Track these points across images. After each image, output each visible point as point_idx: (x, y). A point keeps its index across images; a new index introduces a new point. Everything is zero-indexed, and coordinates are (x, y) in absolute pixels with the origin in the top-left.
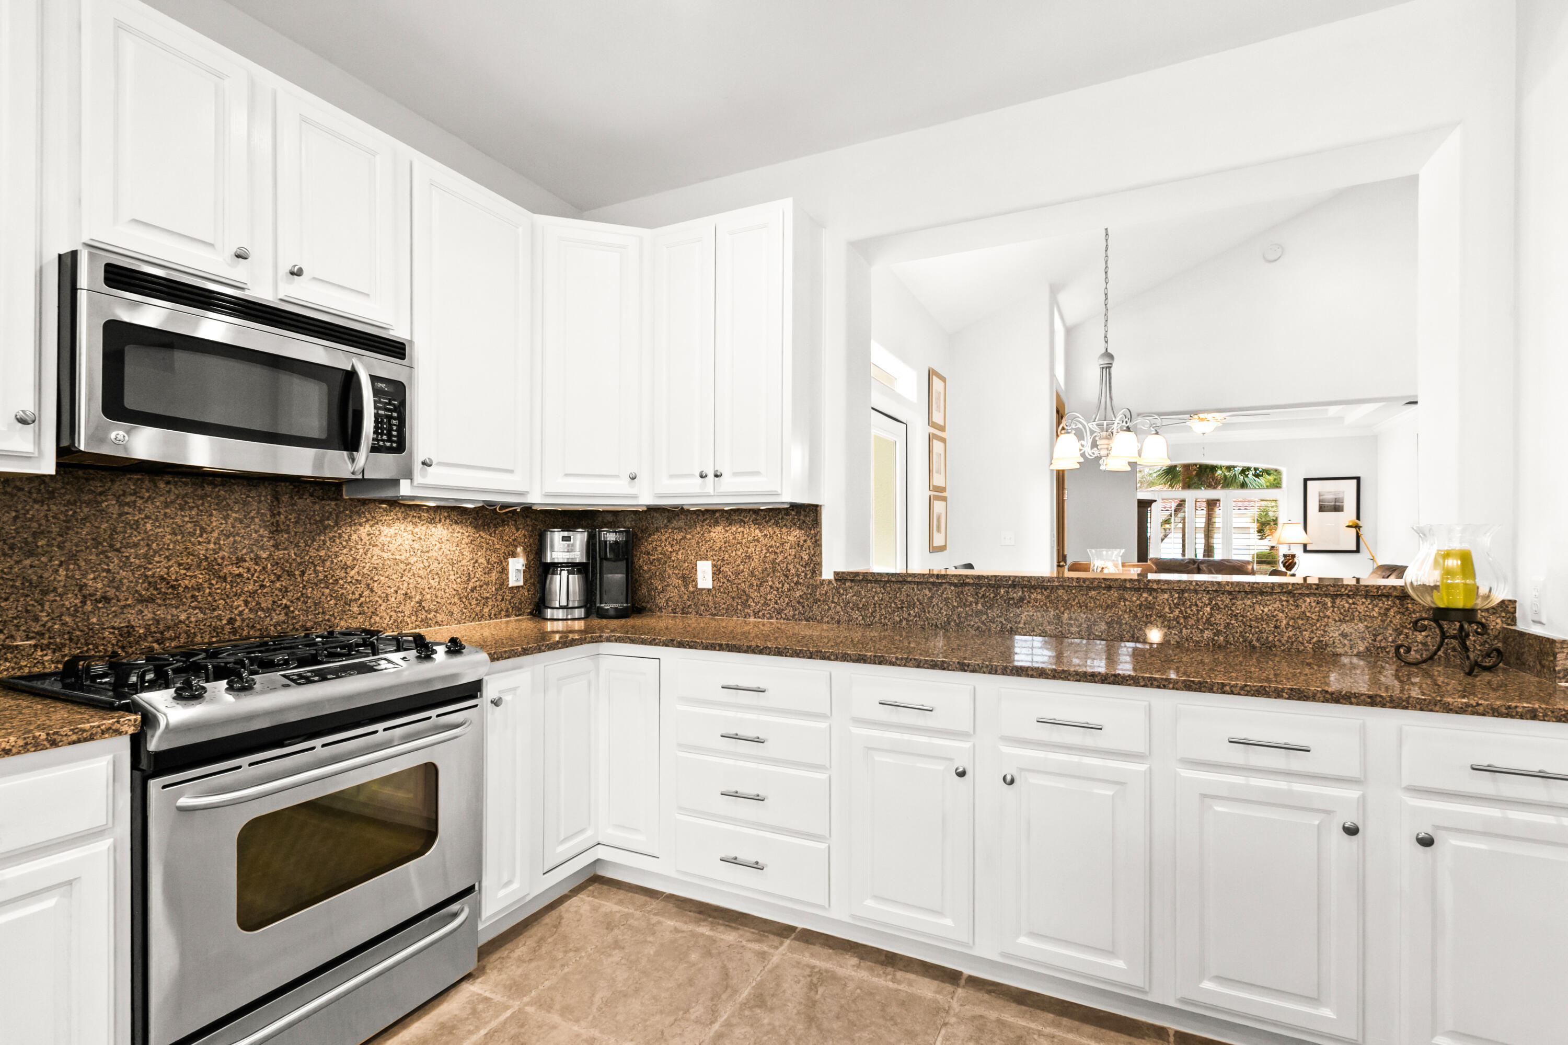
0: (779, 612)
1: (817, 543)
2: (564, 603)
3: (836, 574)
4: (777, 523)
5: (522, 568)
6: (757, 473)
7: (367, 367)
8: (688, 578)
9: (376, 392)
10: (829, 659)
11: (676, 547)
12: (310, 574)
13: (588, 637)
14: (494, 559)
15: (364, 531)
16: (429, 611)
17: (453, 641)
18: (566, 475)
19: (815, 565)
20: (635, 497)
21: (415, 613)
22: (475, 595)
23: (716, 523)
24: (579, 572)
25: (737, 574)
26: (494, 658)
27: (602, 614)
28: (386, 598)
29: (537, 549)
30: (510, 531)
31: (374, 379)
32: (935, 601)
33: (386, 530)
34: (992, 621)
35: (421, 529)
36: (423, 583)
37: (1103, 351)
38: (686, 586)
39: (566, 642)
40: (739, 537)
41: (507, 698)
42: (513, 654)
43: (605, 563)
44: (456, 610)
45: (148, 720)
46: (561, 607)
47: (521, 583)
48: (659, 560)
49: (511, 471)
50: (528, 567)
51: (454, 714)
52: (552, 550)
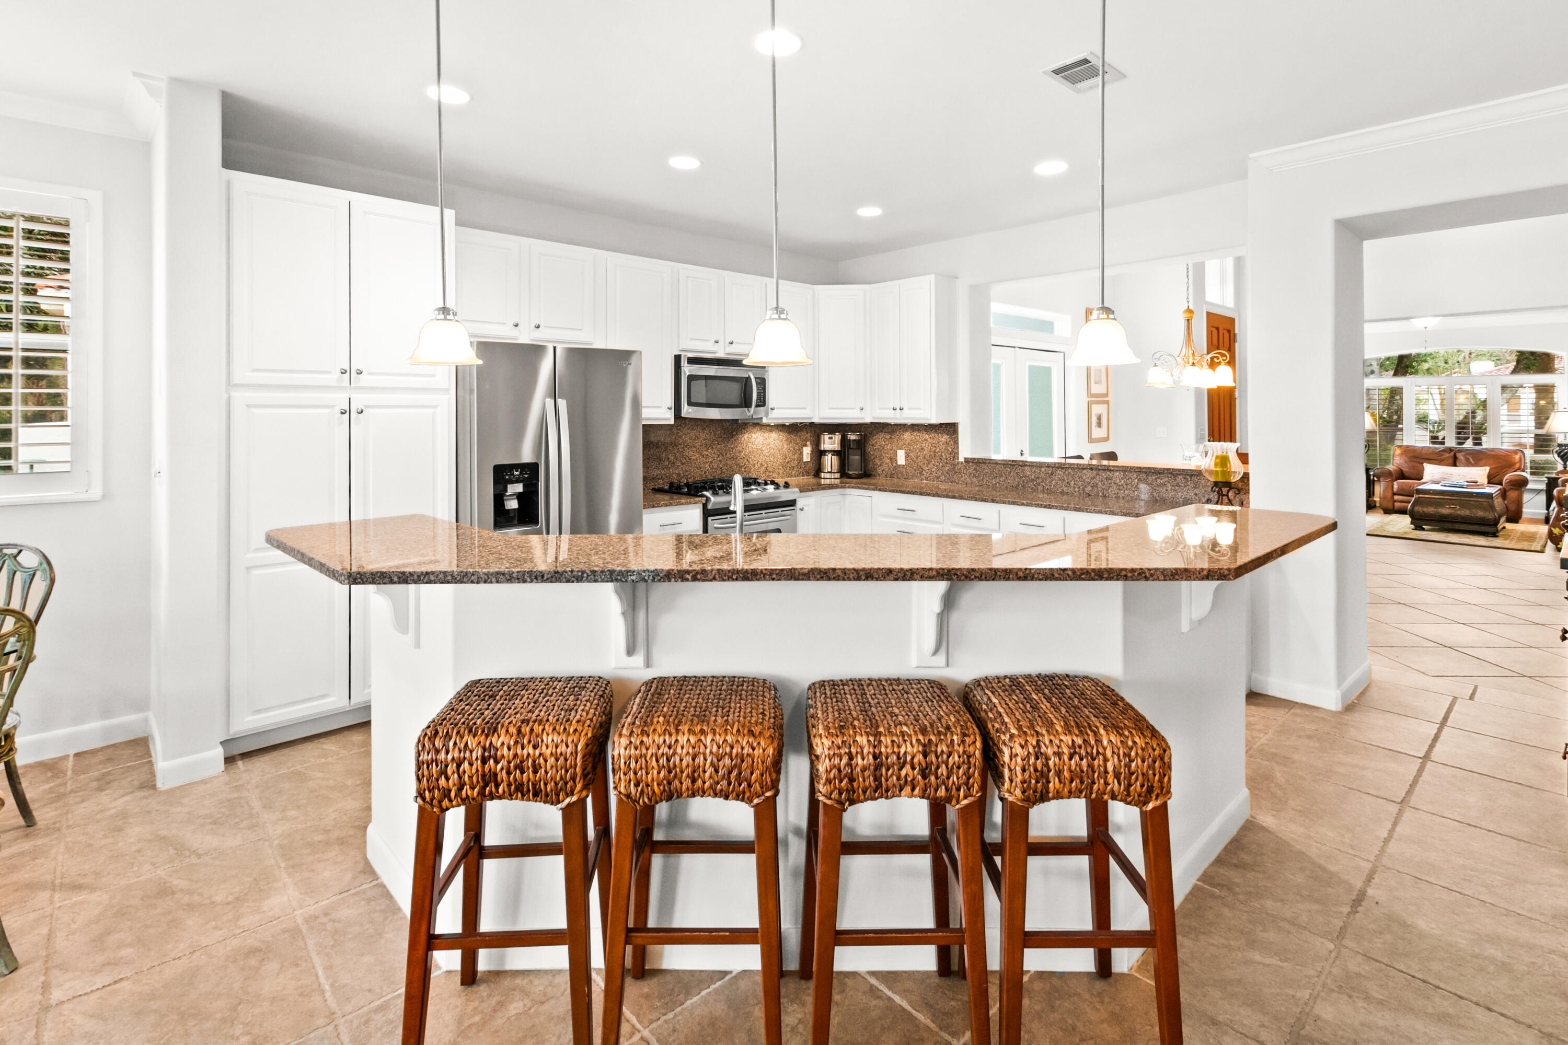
0: (938, 478)
1: (956, 442)
2: (830, 470)
3: (965, 458)
4: (936, 431)
5: (809, 452)
6: (919, 409)
7: (754, 374)
8: (893, 459)
9: (757, 383)
10: (941, 497)
11: (887, 443)
12: (728, 455)
13: (842, 486)
14: (797, 448)
15: (746, 436)
16: (770, 472)
17: (786, 483)
18: (830, 408)
19: (955, 454)
20: (863, 418)
21: (765, 472)
22: (789, 465)
23: (907, 430)
24: (837, 455)
25: (917, 457)
26: (801, 491)
27: (849, 477)
28: (754, 466)
29: (817, 443)
30: (804, 434)
31: (756, 378)
32: (1012, 474)
33: (754, 436)
34: (1039, 485)
35: (766, 435)
36: (767, 459)
37: (1186, 308)
38: (892, 463)
39: (831, 487)
40: (918, 438)
41: (805, 508)
42: (808, 490)
43: (850, 450)
44: (781, 472)
45: (708, 499)
46: (828, 472)
47: (809, 460)
48: (878, 449)
49: (805, 408)
50: (812, 451)
51: (786, 511)
52: (824, 443)
